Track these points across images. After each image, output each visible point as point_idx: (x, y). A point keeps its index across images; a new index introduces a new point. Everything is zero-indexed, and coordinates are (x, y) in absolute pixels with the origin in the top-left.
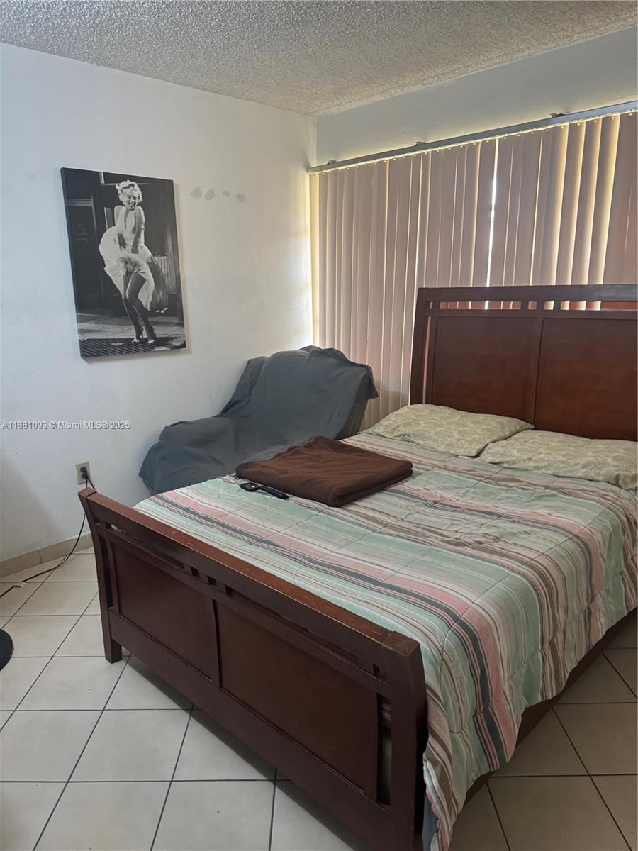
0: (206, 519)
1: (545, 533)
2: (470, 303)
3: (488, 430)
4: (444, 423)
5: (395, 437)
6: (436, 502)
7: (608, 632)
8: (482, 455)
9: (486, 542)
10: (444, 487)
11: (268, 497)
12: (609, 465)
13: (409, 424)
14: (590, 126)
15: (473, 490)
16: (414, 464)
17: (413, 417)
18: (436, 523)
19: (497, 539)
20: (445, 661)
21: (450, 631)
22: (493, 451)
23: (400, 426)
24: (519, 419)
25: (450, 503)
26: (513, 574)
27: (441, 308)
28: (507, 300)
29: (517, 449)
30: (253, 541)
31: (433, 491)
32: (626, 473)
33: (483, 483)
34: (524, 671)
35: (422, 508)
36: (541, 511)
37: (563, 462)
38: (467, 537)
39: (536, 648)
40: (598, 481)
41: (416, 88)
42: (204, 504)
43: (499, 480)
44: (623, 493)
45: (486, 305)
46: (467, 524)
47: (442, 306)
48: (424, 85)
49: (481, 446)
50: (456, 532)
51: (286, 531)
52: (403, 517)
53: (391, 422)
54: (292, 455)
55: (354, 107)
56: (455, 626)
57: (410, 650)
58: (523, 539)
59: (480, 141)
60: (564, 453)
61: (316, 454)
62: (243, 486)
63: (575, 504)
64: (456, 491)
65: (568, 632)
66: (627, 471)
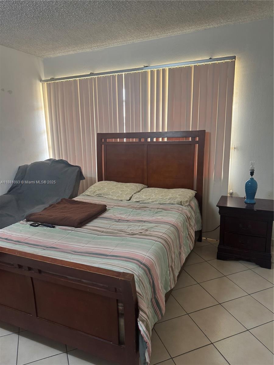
0: (18, 242)
1: (162, 225)
2: (118, 139)
3: (132, 189)
4: (115, 188)
5: (95, 195)
6: (119, 220)
7: (186, 259)
8: (131, 199)
9: (143, 232)
10: (121, 213)
11: (45, 228)
12: (177, 198)
13: (100, 189)
14: (158, 71)
15: (132, 213)
16: (107, 206)
17: (101, 186)
18: (122, 228)
19: (147, 230)
20: (141, 281)
21: (140, 268)
22: (136, 197)
23: (96, 191)
24: (142, 184)
25: (124, 219)
26: (156, 242)
27: (107, 141)
28: (133, 138)
29: (144, 195)
30: (45, 248)
31: (117, 216)
32: (183, 200)
33: (135, 210)
34: (164, 279)
35: (115, 223)
36: (159, 217)
37: (162, 199)
38: (135, 231)
39: (167, 269)
40: (175, 204)
41: (88, 50)
42: (14, 235)
43: (140, 208)
44: (184, 207)
45: (125, 140)
46: (134, 226)
47: (108, 140)
48: (91, 49)
49: (131, 196)
50: (131, 230)
51: (60, 241)
52: (108, 228)
53: (92, 190)
54: (52, 208)
55: (61, 55)
56: (142, 266)
57: (131, 278)
58: (156, 229)
59: (117, 74)
60: (161, 195)
61: (63, 206)
62: (31, 225)
63: (169, 213)
64: (126, 214)
65: (175, 262)
66: (184, 199)
